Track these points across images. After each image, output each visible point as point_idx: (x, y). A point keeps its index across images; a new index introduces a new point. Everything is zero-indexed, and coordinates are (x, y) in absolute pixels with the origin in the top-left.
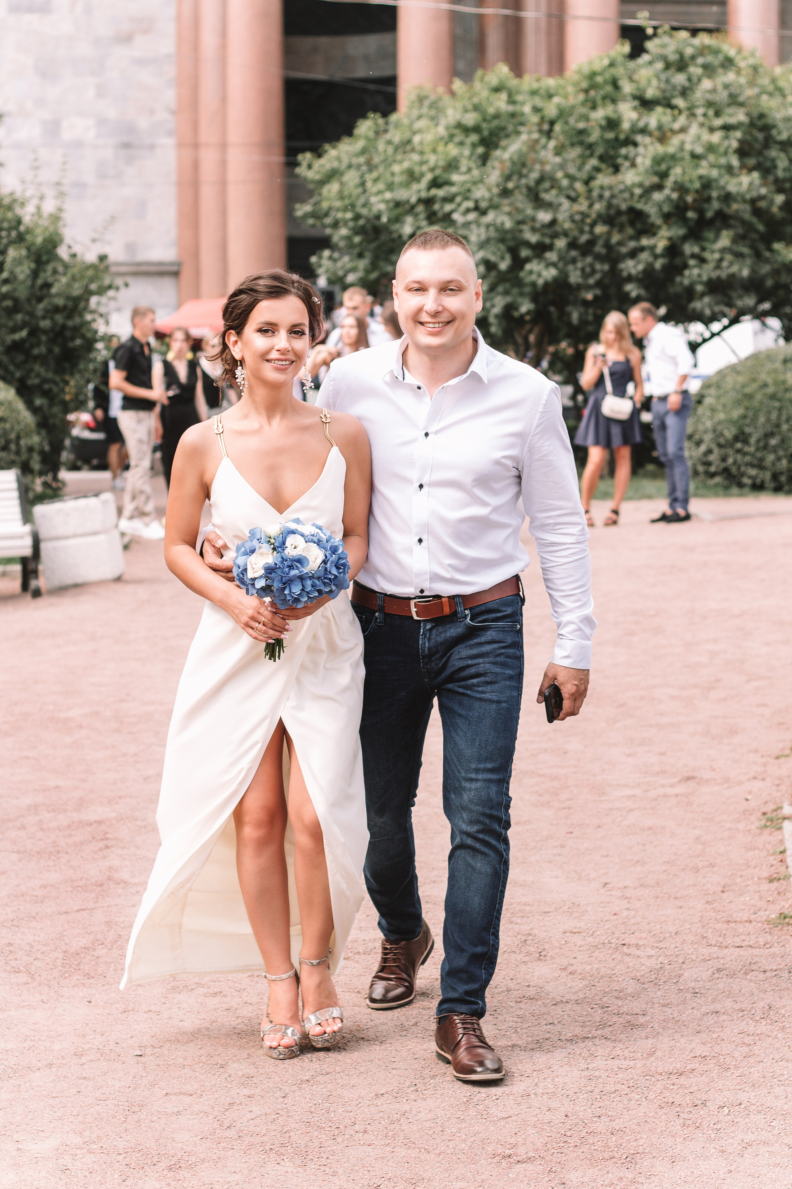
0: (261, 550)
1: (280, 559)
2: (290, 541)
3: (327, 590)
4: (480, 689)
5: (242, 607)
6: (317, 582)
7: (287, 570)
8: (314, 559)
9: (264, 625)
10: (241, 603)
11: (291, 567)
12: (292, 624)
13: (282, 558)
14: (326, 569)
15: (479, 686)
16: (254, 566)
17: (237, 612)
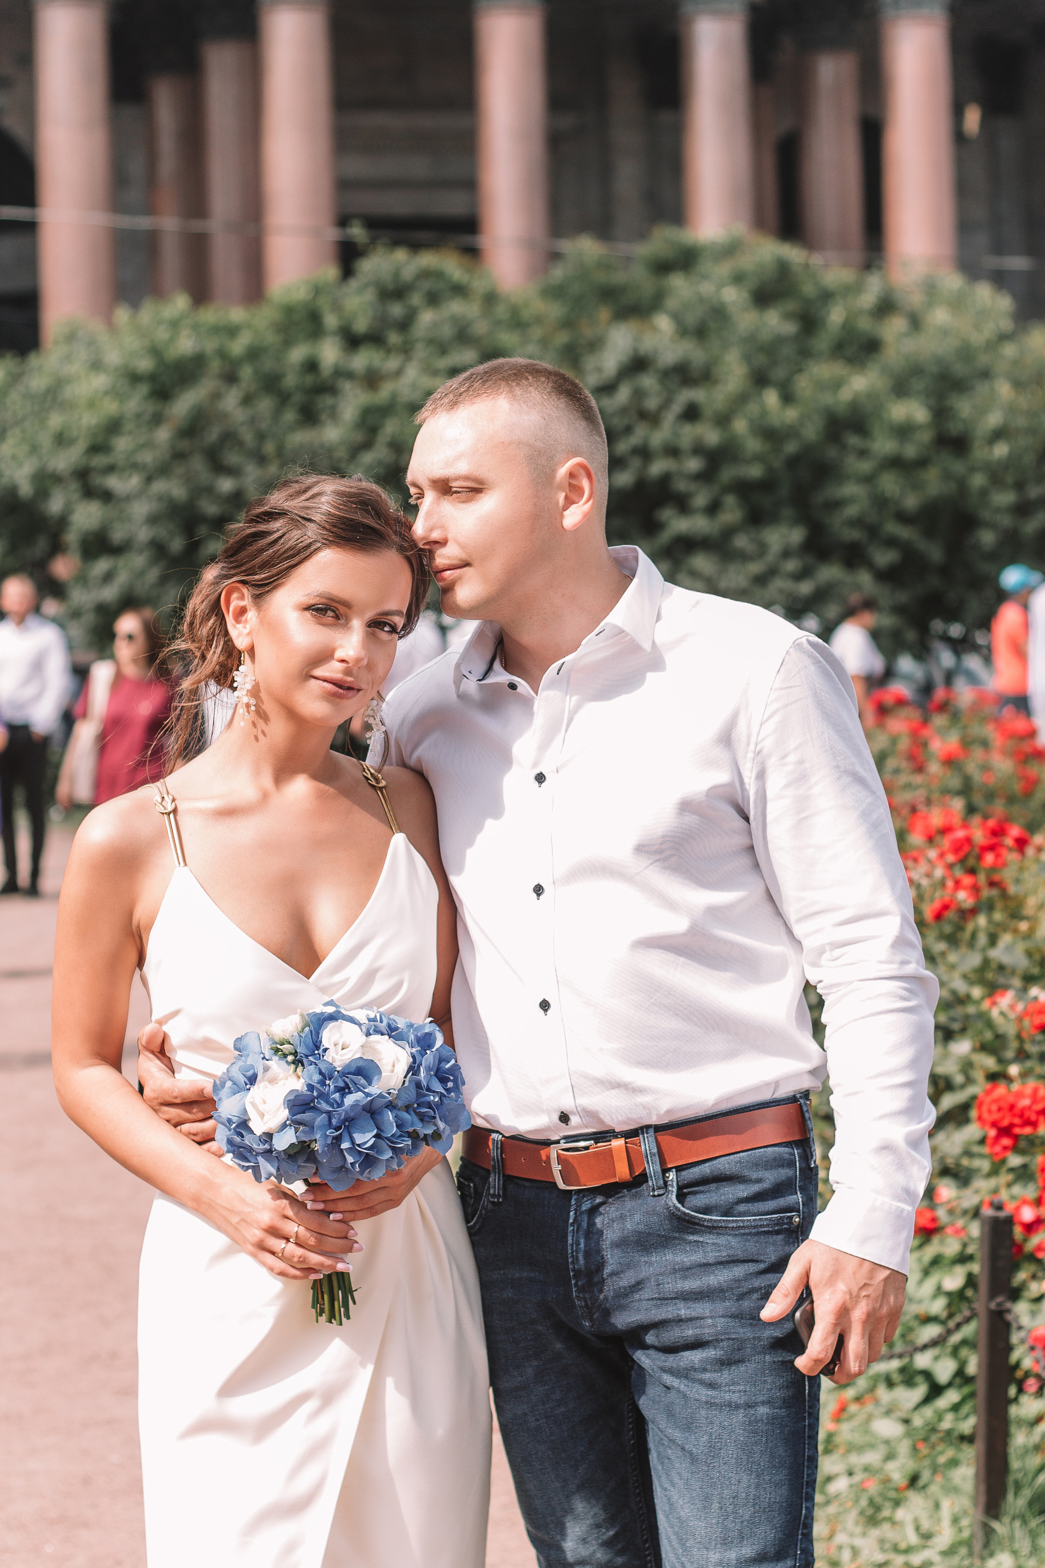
0: (269, 1074)
1: (317, 1077)
2: (329, 1036)
3: (429, 1131)
4: (707, 1376)
5: (247, 1209)
6: (406, 1116)
7: (337, 1096)
8: (390, 1067)
9: (297, 1244)
10: (242, 1200)
11: (344, 1090)
12: (361, 1229)
13: (321, 1073)
14: (418, 1085)
15: (705, 1370)
16: (262, 1107)
17: (235, 1220)
